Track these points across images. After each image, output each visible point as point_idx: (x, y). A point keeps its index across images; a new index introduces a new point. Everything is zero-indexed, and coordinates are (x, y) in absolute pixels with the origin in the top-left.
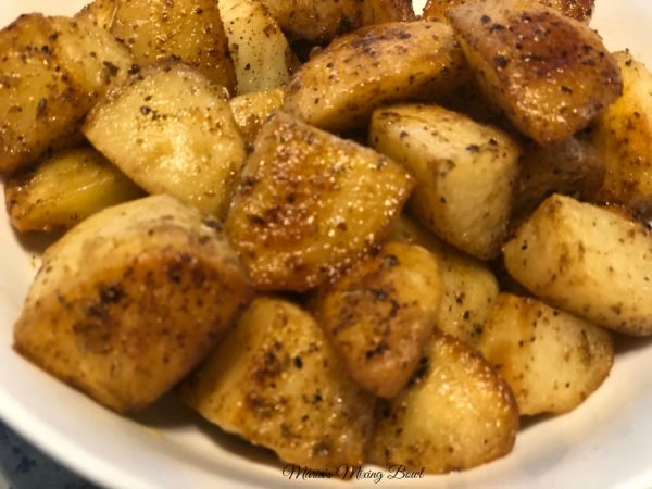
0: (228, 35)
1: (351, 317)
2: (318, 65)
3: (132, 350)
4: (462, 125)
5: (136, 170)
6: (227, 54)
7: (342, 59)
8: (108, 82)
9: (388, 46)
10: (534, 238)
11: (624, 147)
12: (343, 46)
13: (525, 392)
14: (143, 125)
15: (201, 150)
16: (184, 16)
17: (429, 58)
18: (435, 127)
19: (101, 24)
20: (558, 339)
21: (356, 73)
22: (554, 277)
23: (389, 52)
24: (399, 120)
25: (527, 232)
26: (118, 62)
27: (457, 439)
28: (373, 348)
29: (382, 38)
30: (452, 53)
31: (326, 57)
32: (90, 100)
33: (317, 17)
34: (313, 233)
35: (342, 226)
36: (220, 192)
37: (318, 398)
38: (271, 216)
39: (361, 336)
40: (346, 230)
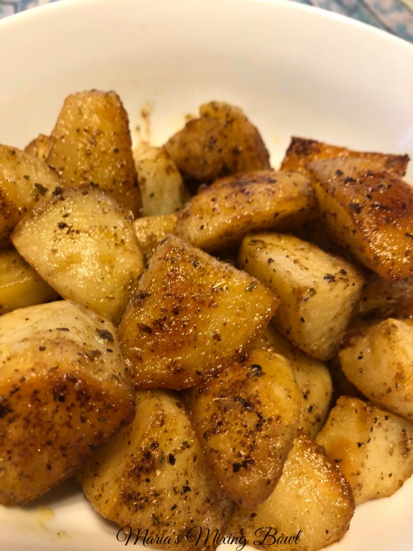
0: (138, 170)
2: (204, 199)
3: (16, 459)
4: (315, 254)
6: (136, 184)
7: (223, 195)
8: (37, 200)
9: (261, 188)
10: (369, 351)
12: (224, 185)
13: (360, 486)
14: (59, 237)
15: (107, 261)
16: (104, 153)
17: (291, 199)
18: (294, 255)
19: (41, 154)
20: (386, 438)
21: (234, 208)
22: (389, 391)
23: (261, 192)
24: (265, 247)
25: (363, 345)
26: (48, 185)
28: (240, 461)
29: (254, 181)
30: (308, 196)
31: (211, 193)
32: (20, 214)
34: (193, 341)
35: (217, 337)
36: (118, 294)
37: (187, 489)
38: (158, 326)
39: (229, 445)
40: (220, 340)
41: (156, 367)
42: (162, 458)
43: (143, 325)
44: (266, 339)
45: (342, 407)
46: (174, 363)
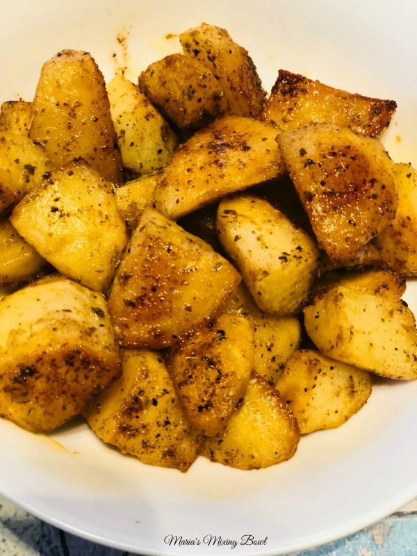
0: (117, 125)
1: (190, 377)
3: (41, 402)
5: (49, 253)
7: (199, 165)
8: (28, 181)
9: (233, 156)
10: (324, 311)
11: (398, 237)
13: (305, 420)
14: (53, 221)
15: (94, 238)
16: (84, 124)
18: (260, 230)
19: (22, 122)
20: (332, 384)
21: (208, 182)
22: (332, 347)
23: (233, 165)
24: (236, 220)
25: (320, 304)
26: (36, 162)
27: (257, 451)
28: (203, 404)
29: (230, 146)
32: (15, 197)
33: (185, 111)
35: (188, 309)
36: (106, 268)
37: (167, 423)
38: (140, 301)
39: (196, 393)
40: (191, 311)
41: (140, 331)
42: (148, 401)
43: (127, 300)
44: (237, 300)
45: (296, 359)
46: (154, 330)
